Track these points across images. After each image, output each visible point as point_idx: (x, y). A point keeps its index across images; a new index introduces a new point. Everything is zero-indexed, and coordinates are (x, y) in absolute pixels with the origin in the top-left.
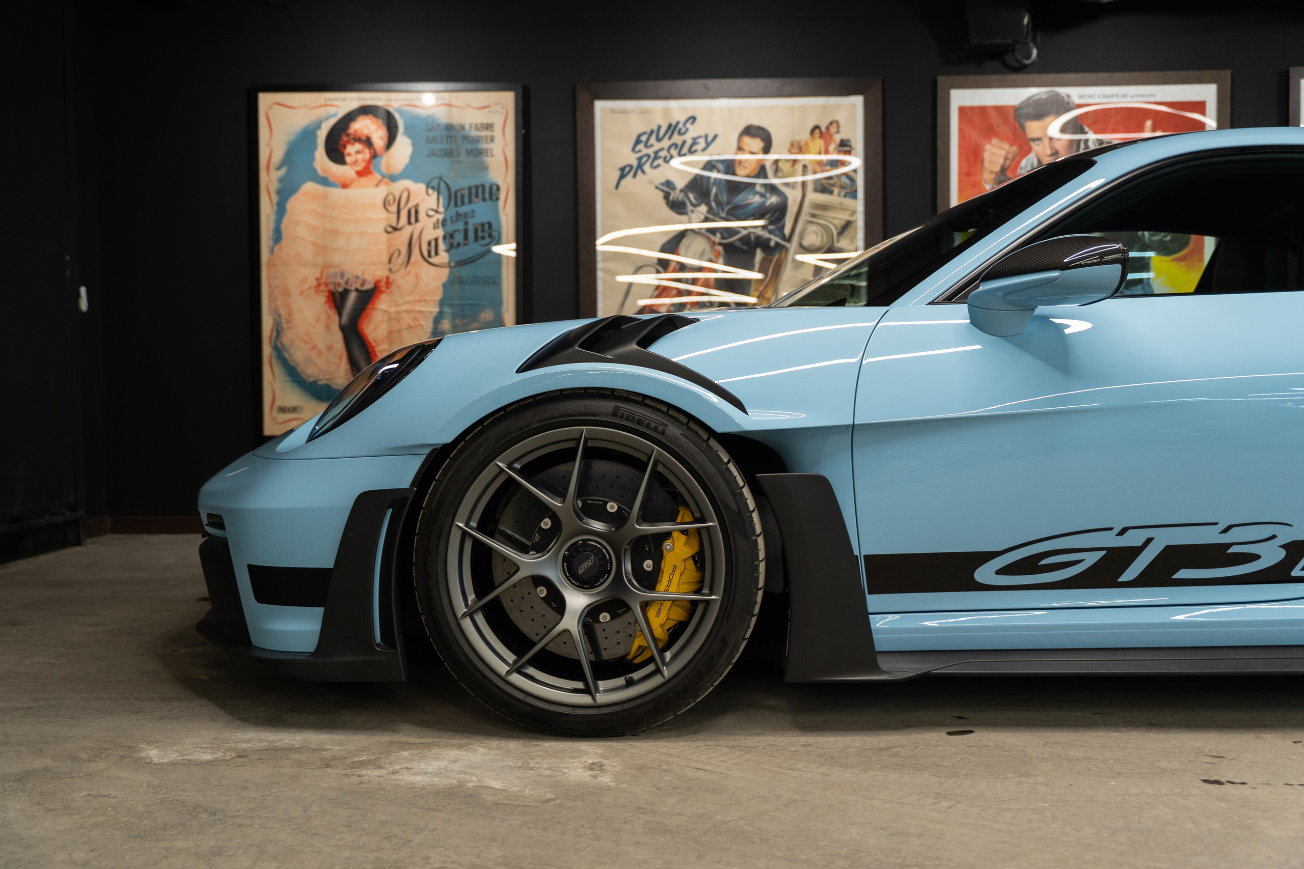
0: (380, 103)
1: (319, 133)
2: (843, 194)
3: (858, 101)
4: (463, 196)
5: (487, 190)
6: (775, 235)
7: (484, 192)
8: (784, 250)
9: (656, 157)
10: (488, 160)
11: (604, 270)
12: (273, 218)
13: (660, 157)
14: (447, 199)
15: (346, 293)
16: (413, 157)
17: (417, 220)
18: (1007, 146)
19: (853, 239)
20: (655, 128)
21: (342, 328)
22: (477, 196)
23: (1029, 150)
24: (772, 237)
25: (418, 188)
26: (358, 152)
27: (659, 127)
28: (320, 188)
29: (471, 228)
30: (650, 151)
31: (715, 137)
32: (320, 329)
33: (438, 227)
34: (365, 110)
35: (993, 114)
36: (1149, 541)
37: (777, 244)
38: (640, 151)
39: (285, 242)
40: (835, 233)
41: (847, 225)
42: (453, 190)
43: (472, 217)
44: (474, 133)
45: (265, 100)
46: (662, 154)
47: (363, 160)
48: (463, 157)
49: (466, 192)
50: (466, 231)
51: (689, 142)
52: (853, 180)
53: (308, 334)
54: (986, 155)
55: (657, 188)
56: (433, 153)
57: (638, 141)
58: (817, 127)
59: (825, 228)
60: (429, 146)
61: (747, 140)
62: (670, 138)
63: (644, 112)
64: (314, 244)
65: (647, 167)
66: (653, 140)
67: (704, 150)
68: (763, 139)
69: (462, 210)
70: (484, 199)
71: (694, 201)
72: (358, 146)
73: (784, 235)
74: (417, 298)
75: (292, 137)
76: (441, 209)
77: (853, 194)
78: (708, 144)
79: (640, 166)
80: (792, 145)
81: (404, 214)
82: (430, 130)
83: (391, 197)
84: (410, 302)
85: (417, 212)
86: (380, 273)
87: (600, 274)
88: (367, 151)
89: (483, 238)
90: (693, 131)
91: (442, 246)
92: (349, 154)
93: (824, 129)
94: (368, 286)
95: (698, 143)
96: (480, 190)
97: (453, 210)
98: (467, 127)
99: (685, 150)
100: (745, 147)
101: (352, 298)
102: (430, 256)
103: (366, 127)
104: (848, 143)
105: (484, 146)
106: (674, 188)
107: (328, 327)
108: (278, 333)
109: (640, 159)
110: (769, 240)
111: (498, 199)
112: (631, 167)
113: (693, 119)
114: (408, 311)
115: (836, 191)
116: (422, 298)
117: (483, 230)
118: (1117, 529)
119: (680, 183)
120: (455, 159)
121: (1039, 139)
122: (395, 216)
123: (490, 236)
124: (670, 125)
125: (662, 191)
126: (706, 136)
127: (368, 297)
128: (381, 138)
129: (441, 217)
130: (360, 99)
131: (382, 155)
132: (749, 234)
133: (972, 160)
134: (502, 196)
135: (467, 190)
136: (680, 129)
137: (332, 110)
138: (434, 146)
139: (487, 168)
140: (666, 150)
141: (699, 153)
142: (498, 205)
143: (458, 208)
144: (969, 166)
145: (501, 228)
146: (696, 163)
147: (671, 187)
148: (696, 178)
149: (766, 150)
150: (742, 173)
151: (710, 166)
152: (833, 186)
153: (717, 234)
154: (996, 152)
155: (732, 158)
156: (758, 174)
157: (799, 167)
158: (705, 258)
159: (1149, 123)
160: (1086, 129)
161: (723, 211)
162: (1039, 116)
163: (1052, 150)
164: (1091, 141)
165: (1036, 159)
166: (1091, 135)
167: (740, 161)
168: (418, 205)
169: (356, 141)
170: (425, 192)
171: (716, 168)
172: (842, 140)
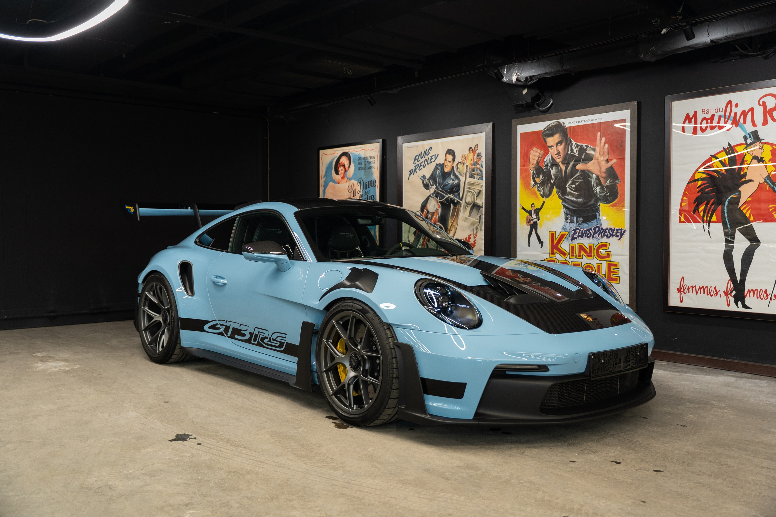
0: (347, 151)
1: (332, 164)
2: (478, 178)
3: (484, 135)
5: (373, 182)
6: (457, 198)
8: (460, 204)
9: (421, 166)
10: (373, 171)
13: (422, 165)
14: (363, 186)
16: (355, 171)
17: (355, 195)
18: (539, 151)
19: (481, 199)
20: (420, 154)
22: (370, 185)
23: (548, 152)
24: (455, 198)
25: (356, 182)
26: (342, 170)
27: (421, 152)
28: (333, 184)
30: (419, 163)
31: (438, 155)
34: (345, 154)
35: (534, 135)
37: (457, 201)
38: (416, 163)
40: (476, 196)
41: (480, 192)
42: (364, 183)
43: (369, 193)
44: (370, 160)
45: (322, 152)
46: (423, 164)
47: (343, 173)
48: (367, 169)
49: (367, 184)
51: (430, 158)
52: (481, 171)
54: (531, 156)
55: (420, 178)
56: (359, 169)
57: (415, 159)
58: (471, 148)
59: (472, 193)
61: (448, 155)
62: (425, 157)
63: (417, 147)
65: (417, 170)
66: (420, 159)
67: (434, 161)
68: (452, 155)
69: (367, 190)
70: (372, 186)
71: (432, 184)
72: (342, 168)
73: (460, 197)
75: (327, 165)
76: (361, 191)
77: (481, 178)
78: (436, 159)
79: (415, 170)
80: (463, 156)
82: (359, 160)
83: (349, 186)
88: (344, 169)
90: (432, 153)
92: (340, 171)
93: (473, 149)
95: (433, 158)
96: (371, 182)
98: (368, 158)
99: (429, 162)
100: (447, 159)
103: (344, 160)
104: (480, 155)
105: (372, 165)
106: (425, 179)
109: (415, 167)
110: (454, 199)
111: (376, 186)
112: (413, 170)
113: (431, 148)
115: (476, 176)
117: (372, 198)
119: (428, 176)
120: (365, 171)
121: (552, 146)
122: (350, 193)
124: (424, 151)
125: (422, 180)
126: (435, 155)
128: (347, 164)
129: (361, 193)
130: (342, 150)
131: (348, 170)
132: (449, 197)
133: (525, 159)
134: (377, 185)
135: (368, 183)
136: (427, 153)
137: (336, 154)
138: (360, 166)
139: (373, 174)
140: (423, 163)
141: (433, 162)
142: (375, 188)
143: (366, 190)
144: (524, 162)
145: (376, 197)
146: (432, 166)
147: (425, 178)
148: (432, 174)
149: (454, 160)
150: (446, 170)
151: (436, 168)
152: (475, 175)
153: (438, 198)
154: (535, 154)
155: (443, 164)
156: (451, 171)
157: (465, 166)
158: (435, 209)
159: (599, 134)
160: (572, 140)
161: (440, 187)
162: (552, 135)
163: (557, 151)
164: (573, 145)
165: (551, 156)
166: (573, 142)
167: (446, 165)
168: (355, 189)
169: (341, 166)
170: (357, 184)
171: (438, 168)
172: (478, 153)
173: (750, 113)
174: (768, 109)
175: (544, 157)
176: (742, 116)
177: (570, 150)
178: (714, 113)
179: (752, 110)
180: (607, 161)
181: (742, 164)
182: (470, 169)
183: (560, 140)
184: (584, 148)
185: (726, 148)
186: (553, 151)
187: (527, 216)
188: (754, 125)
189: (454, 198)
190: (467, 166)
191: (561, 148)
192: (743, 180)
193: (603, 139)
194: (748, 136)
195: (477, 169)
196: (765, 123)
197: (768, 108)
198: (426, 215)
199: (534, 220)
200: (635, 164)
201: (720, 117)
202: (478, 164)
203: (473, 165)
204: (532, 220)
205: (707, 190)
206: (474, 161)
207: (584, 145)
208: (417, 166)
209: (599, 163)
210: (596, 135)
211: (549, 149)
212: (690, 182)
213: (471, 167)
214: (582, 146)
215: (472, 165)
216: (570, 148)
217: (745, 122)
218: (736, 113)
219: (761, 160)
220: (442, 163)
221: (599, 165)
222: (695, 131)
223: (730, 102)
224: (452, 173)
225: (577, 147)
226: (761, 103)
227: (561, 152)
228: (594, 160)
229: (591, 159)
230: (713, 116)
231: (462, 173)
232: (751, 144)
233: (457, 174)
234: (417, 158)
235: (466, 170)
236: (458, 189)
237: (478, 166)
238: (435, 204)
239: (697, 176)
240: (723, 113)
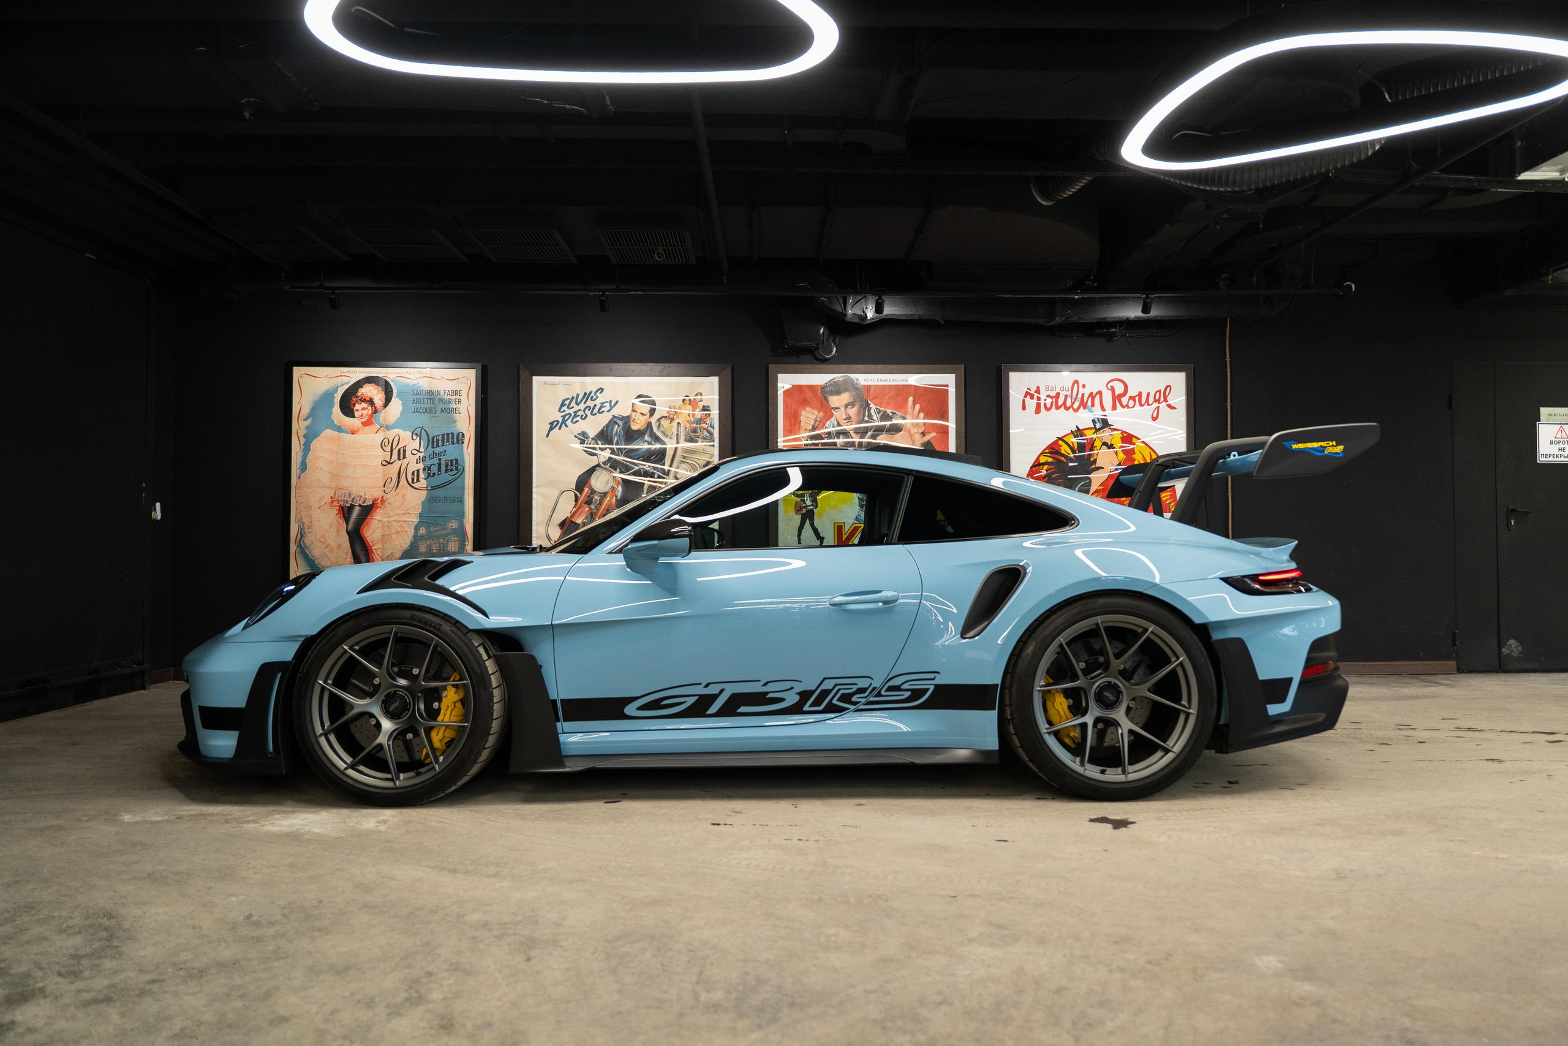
0: (380, 375)
1: (335, 395)
2: (704, 443)
3: (714, 380)
4: (438, 441)
5: (455, 437)
6: (658, 471)
7: (453, 438)
9: (576, 416)
10: (457, 416)
11: (537, 493)
12: (300, 454)
13: (578, 416)
14: (426, 442)
15: (352, 507)
16: (402, 414)
17: (404, 457)
18: (816, 412)
20: (575, 396)
21: (348, 533)
22: (448, 441)
23: (831, 416)
25: (406, 435)
26: (363, 409)
27: (578, 395)
28: (336, 433)
29: (443, 463)
30: (571, 411)
31: (617, 402)
32: (333, 532)
33: (420, 462)
34: (369, 380)
35: (806, 390)
36: (722, 690)
37: (659, 477)
38: (564, 411)
39: (307, 472)
42: (431, 436)
43: (444, 455)
44: (446, 397)
45: (298, 372)
46: (580, 413)
47: (367, 415)
48: (438, 413)
49: (440, 438)
50: (439, 465)
51: (599, 406)
52: (711, 434)
53: (324, 537)
54: (802, 418)
55: (575, 436)
56: (417, 411)
57: (563, 405)
58: (687, 397)
60: (414, 405)
61: (638, 404)
62: (585, 403)
63: (567, 385)
64: (330, 473)
65: (569, 423)
66: (573, 404)
67: (608, 411)
68: (649, 405)
69: (437, 450)
70: (453, 443)
71: (602, 446)
72: (364, 405)
73: (665, 470)
74: (403, 512)
75: (316, 398)
76: (422, 449)
77: (711, 439)
78: (611, 408)
79: (564, 422)
80: (670, 409)
81: (395, 452)
82: (415, 395)
83: (386, 440)
84: (398, 515)
85: (404, 451)
86: (377, 493)
87: (534, 496)
88: (370, 408)
89: (452, 470)
90: (601, 398)
91: (422, 475)
92: (357, 410)
93: (692, 398)
94: (368, 503)
95: (605, 406)
96: (450, 435)
97: (430, 450)
98: (442, 393)
99: (596, 411)
100: (637, 410)
101: (357, 510)
102: (413, 482)
103: (370, 391)
104: (708, 409)
105: (454, 406)
106: (588, 437)
107: (338, 531)
108: (302, 536)
109: (563, 417)
110: (653, 473)
111: (463, 443)
112: (558, 422)
113: (602, 390)
114: (396, 521)
115: (700, 440)
116: (407, 512)
117: (452, 465)
118: (704, 684)
119: (592, 434)
120: (433, 414)
121: (837, 408)
122: (389, 453)
123: (457, 469)
124: (585, 394)
125: (579, 439)
126: (611, 402)
127: (367, 510)
128: (381, 399)
129: (422, 455)
131: (381, 411)
132: (640, 469)
133: (793, 421)
134: (466, 441)
135: (441, 436)
136: (592, 397)
137: (346, 379)
138: (419, 406)
139: (456, 421)
140: (582, 411)
141: (605, 413)
142: (462, 447)
143: (434, 449)
144: (791, 426)
145: (464, 463)
146: (603, 420)
147: (586, 436)
148: (603, 430)
149: (652, 412)
150: (634, 427)
151: (613, 421)
152: (698, 438)
153: (618, 469)
154: (808, 416)
155: (629, 417)
156: (647, 429)
157: (675, 424)
158: (610, 486)
159: (911, 399)
160: (870, 402)
161: (622, 453)
162: (838, 393)
163: (846, 415)
164: (872, 410)
165: (836, 421)
166: (872, 405)
167: (634, 419)
168: (405, 446)
169: (362, 401)
170: (411, 437)
171: (617, 423)
172: (704, 406)
173: (1098, 396)
174: (1116, 395)
175: (824, 421)
176: (1090, 398)
177: (866, 416)
178: (1060, 391)
179: (1100, 393)
180: (923, 434)
181: (1092, 449)
182: (686, 428)
183: (852, 401)
184: (888, 414)
185: (1074, 430)
186: (840, 415)
187: (797, 502)
188: (1103, 409)
189: (653, 471)
190: (679, 423)
191: (852, 411)
192: (1094, 466)
193: (918, 407)
194: (1097, 420)
195: (702, 429)
196: (1114, 408)
197: (1117, 393)
198: (589, 496)
199: (809, 508)
200: (963, 440)
201: (1066, 396)
202: (704, 422)
203: (693, 423)
204: (804, 507)
205: (1054, 476)
206: (694, 418)
207: (889, 411)
208: (567, 417)
209: (911, 436)
210: (906, 401)
211: (834, 411)
212: (1034, 466)
213: (688, 425)
214: (885, 412)
215: (689, 422)
216: (867, 413)
217: (1093, 405)
218: (1083, 395)
219: (1111, 447)
220: (625, 414)
221: (911, 438)
222: (1038, 410)
223: (1076, 382)
224: (648, 432)
225: (879, 413)
226: (1110, 388)
227: (853, 417)
228: (905, 431)
229: (901, 430)
230: (1058, 394)
231: (669, 434)
232: (1100, 429)
233: (659, 434)
234: (567, 402)
235: (678, 430)
236: (661, 456)
237: (704, 426)
238: (608, 479)
239: (1043, 459)
240: (1069, 393)
